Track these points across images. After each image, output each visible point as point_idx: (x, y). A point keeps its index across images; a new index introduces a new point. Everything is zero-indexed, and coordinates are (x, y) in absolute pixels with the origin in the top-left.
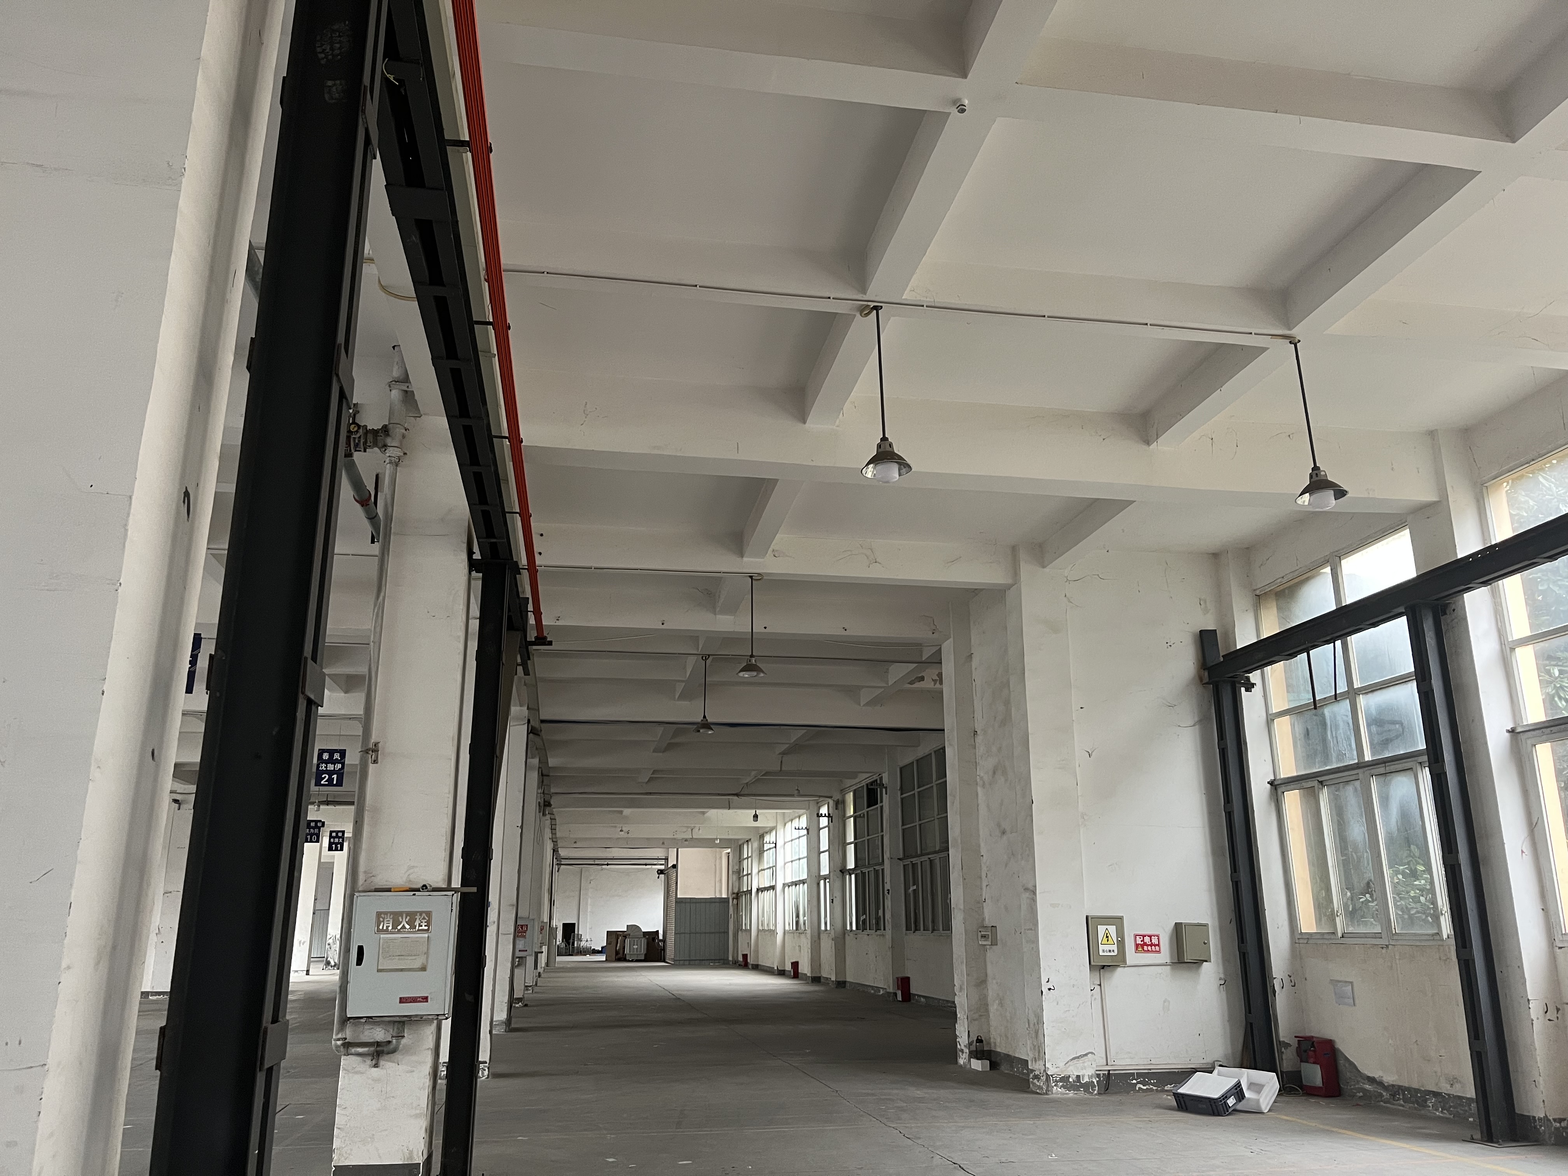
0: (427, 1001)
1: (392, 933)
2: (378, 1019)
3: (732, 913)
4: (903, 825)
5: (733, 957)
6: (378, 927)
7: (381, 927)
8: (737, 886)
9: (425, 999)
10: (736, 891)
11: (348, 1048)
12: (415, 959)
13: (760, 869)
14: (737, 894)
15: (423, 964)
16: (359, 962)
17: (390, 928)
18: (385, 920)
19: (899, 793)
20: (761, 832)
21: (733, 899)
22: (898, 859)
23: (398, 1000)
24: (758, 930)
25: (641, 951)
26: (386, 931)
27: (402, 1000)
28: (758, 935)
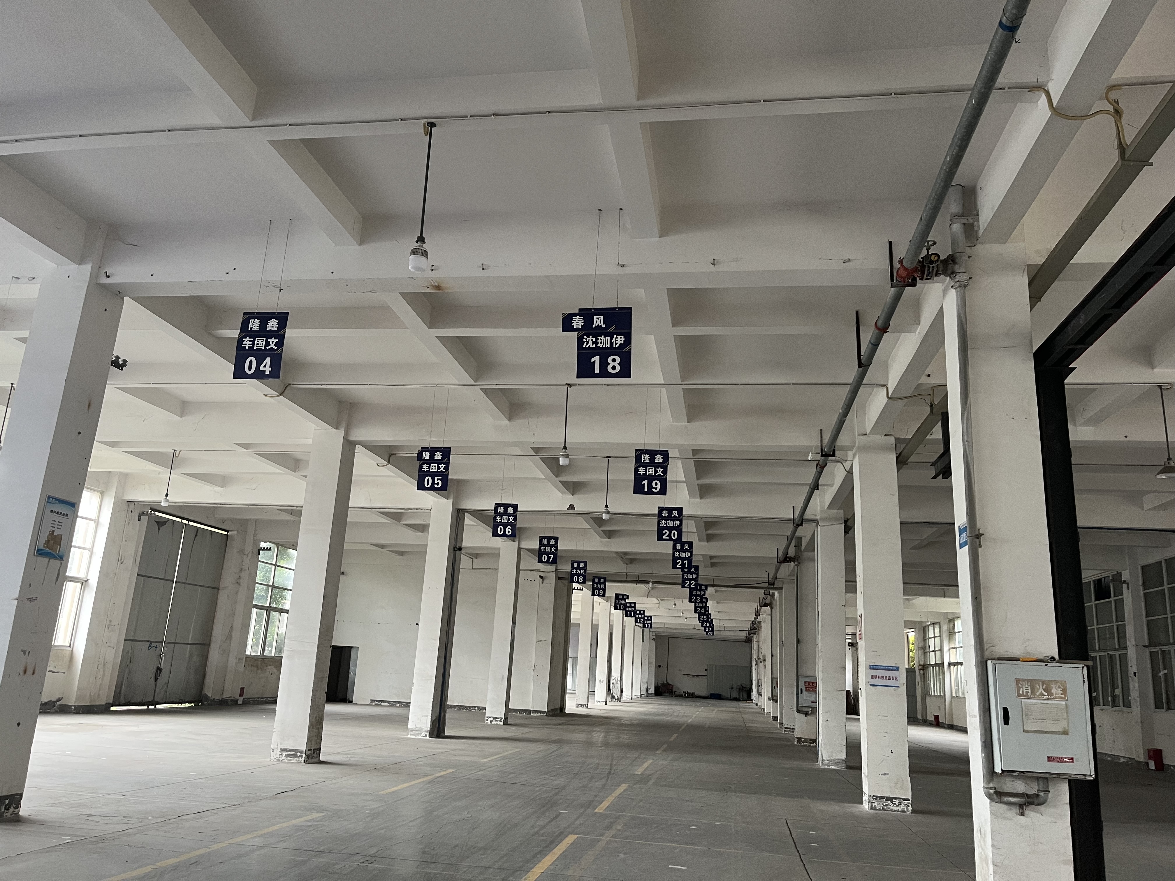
0: (1073, 762)
1: (1030, 698)
2: (1030, 775)
3: (920, 681)
4: (1147, 616)
5: (922, 716)
6: (1018, 691)
7: (1021, 692)
8: (923, 659)
9: (1072, 760)
10: (922, 663)
11: (1000, 797)
12: (1057, 723)
13: (951, 647)
14: (923, 666)
15: (1064, 728)
16: (1006, 722)
17: (1029, 694)
18: (1024, 687)
19: (1142, 588)
20: (951, 617)
21: (920, 670)
22: (1143, 646)
23: (1046, 759)
24: (952, 697)
26: (1026, 696)
27: (1050, 759)
28: (951, 701)
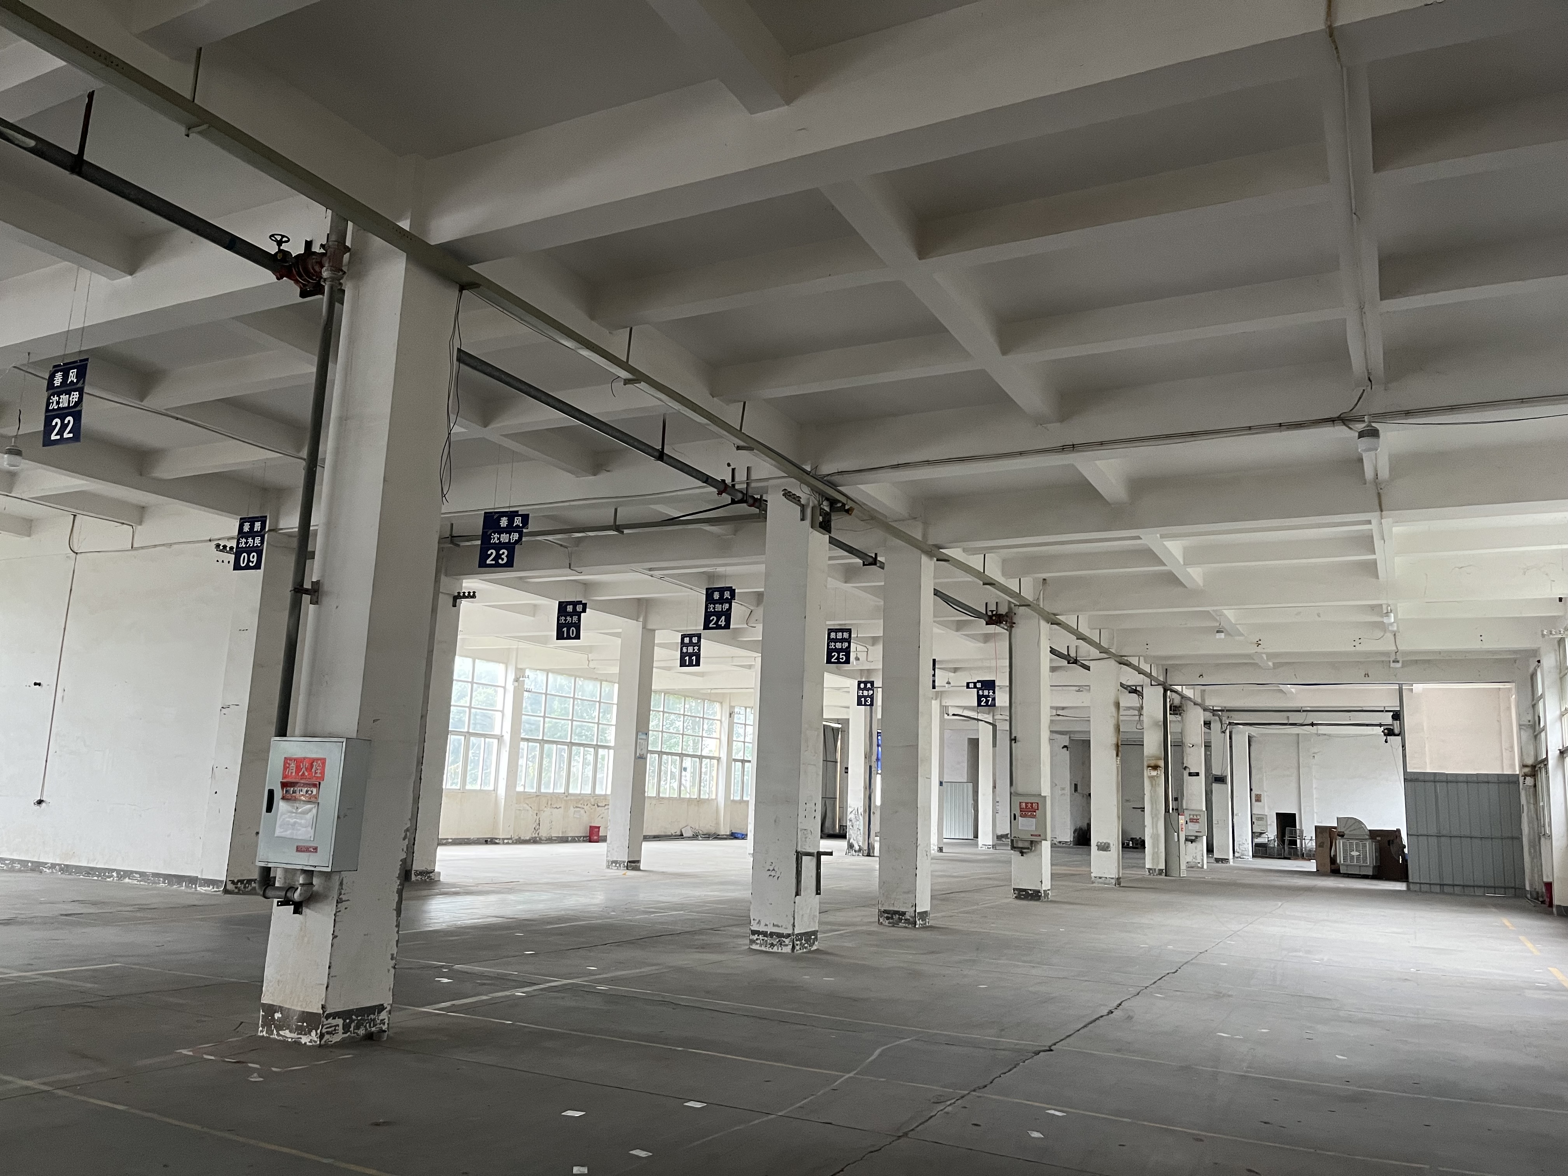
3: (1525, 803)
5: (1532, 886)
8: (1533, 752)
14: (1533, 767)
21: (1526, 776)
25: (1365, 860)
